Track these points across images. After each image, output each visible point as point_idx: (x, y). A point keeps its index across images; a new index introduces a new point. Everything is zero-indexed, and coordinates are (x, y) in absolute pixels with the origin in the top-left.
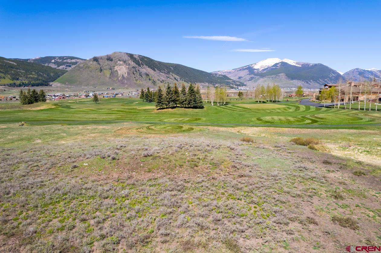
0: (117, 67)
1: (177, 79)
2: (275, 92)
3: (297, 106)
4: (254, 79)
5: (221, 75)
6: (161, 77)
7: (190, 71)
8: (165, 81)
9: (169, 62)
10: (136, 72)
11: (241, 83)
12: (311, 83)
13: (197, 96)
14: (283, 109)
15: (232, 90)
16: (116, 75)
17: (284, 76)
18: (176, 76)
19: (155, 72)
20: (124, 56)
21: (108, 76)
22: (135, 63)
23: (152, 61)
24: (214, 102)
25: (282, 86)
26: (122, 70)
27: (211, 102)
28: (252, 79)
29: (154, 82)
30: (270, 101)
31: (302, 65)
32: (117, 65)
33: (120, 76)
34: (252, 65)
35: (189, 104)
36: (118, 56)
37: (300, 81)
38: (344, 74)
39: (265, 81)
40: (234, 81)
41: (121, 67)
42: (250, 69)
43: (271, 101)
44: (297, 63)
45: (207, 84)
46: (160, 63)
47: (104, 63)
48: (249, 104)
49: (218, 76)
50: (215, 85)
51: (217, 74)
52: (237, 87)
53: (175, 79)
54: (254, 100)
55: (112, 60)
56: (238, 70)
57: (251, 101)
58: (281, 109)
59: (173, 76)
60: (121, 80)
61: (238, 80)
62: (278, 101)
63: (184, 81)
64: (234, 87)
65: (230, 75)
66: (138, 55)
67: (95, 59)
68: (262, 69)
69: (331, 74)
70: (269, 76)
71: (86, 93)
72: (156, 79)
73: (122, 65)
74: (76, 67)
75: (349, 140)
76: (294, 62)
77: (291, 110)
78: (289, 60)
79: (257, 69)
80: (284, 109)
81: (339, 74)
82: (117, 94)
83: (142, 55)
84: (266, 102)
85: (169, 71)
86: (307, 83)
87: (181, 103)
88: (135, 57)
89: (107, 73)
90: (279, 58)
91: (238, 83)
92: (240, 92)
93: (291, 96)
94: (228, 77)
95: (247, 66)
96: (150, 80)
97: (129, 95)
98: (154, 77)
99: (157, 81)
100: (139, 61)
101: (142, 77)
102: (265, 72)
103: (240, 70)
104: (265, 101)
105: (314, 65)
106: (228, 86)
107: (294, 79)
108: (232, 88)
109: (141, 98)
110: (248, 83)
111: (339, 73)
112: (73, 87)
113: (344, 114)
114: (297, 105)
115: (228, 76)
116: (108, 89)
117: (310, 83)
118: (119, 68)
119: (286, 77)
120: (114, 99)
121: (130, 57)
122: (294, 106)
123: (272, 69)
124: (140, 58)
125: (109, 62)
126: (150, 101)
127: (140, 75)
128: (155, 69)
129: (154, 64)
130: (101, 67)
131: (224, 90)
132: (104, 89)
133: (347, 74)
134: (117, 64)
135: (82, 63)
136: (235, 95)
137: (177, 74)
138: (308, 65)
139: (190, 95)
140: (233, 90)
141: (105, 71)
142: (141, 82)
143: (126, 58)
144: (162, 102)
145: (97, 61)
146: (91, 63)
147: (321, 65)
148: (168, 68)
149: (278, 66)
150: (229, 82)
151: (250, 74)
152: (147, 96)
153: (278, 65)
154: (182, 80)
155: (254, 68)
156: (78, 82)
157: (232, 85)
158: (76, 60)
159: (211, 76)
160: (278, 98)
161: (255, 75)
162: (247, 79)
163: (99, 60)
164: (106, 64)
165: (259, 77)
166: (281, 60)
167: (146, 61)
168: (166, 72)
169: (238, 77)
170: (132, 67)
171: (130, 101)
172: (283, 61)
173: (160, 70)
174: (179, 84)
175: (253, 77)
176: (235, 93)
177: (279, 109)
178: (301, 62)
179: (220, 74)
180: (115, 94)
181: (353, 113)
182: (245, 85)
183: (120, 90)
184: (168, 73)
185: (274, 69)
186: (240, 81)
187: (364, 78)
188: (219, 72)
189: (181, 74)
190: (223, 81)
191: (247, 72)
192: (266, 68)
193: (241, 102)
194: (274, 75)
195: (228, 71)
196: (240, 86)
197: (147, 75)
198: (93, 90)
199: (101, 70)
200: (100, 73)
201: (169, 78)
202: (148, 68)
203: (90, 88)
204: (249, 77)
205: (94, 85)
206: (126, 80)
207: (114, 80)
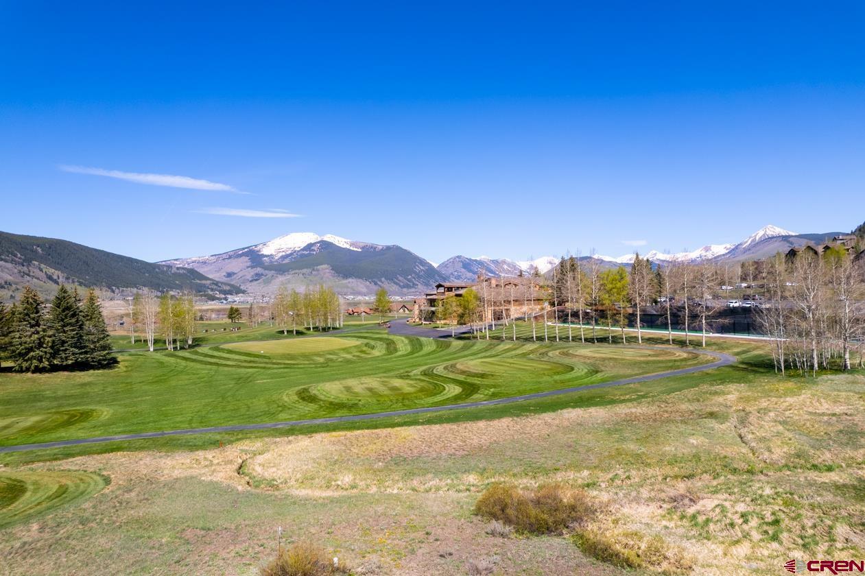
1: (55, 277)
2: (325, 304)
3: (388, 339)
4: (264, 278)
5: (183, 269)
7: (97, 258)
11: (232, 286)
14: (355, 350)
15: (211, 305)
17: (328, 271)
18: (50, 271)
28: (257, 277)
30: (313, 328)
31: (363, 248)
34: (256, 246)
37: (360, 280)
38: (439, 266)
39: (289, 282)
40: (216, 283)
42: (253, 256)
43: (316, 329)
44: (352, 244)
48: (261, 340)
49: (174, 270)
50: (167, 292)
51: (171, 267)
52: (223, 296)
53: (50, 278)
54: (273, 328)
56: (224, 256)
57: (263, 331)
58: (351, 351)
59: (42, 269)
61: (225, 280)
62: (333, 328)
63: (76, 283)
64: (218, 296)
68: (280, 254)
69: (419, 267)
70: (297, 271)
76: (346, 240)
77: (376, 353)
78: (336, 237)
79: (269, 256)
80: (360, 350)
84: (304, 331)
85: (28, 256)
86: (376, 284)
91: (228, 288)
92: (232, 308)
93: (354, 313)
94: (201, 272)
95: (246, 248)
102: (287, 261)
103: (230, 257)
104: (301, 328)
105: (385, 248)
106: (201, 296)
107: (350, 277)
108: (213, 298)
110: (250, 287)
111: (431, 265)
114: (385, 336)
115: (202, 270)
117: (380, 283)
119: (334, 272)
122: (380, 339)
123: (302, 256)
131: (186, 306)
133: (444, 265)
136: (221, 316)
137: (57, 265)
138: (373, 247)
140: (215, 305)
147: (398, 248)
148: (25, 248)
149: (314, 250)
150: (204, 285)
151: (252, 267)
153: (315, 248)
154: (70, 281)
155: (262, 253)
157: (211, 293)
159: (157, 270)
160: (334, 320)
161: (265, 269)
162: (248, 278)
165: (273, 272)
166: (320, 236)
169: (225, 274)
172: (324, 239)
175: (260, 272)
176: (218, 311)
177: (346, 350)
178: (360, 242)
179: (179, 266)
182: (244, 292)
184: (27, 262)
185: (306, 256)
186: (232, 283)
187: (471, 274)
188: (178, 263)
189: (68, 266)
190: (188, 282)
191: (247, 262)
192: (288, 253)
193: (238, 337)
194: (307, 268)
195: (200, 259)
196: (232, 295)
201: (29, 275)
204: (252, 272)
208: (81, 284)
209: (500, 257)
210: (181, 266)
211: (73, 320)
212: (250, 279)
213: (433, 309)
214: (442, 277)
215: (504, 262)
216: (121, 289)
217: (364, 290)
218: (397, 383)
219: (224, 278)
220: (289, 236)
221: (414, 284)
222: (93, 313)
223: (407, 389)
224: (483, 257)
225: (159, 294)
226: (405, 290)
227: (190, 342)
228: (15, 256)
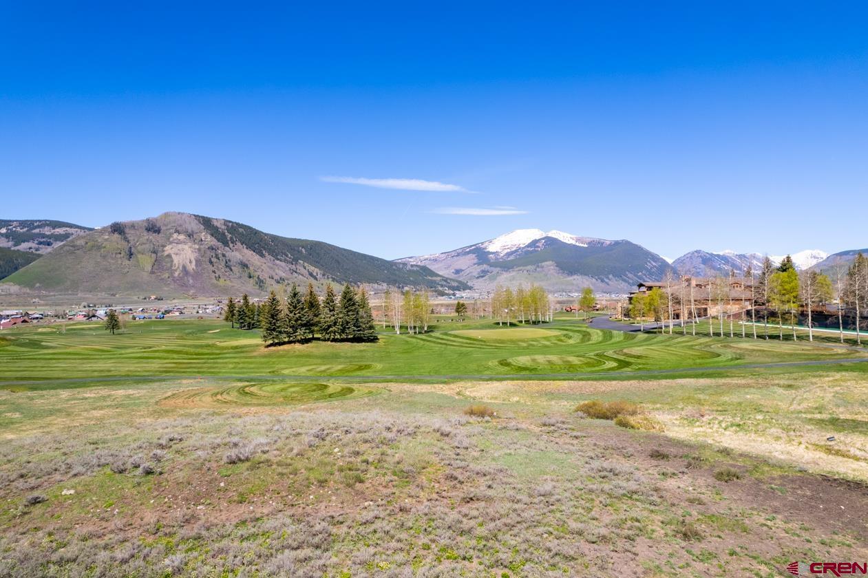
0: (172, 248)
1: (315, 274)
2: (535, 301)
3: (584, 332)
4: (489, 274)
5: (417, 266)
6: (277, 271)
7: (346, 257)
8: (288, 280)
9: (298, 238)
10: (218, 259)
11: (460, 282)
12: (610, 283)
13: (361, 312)
14: (555, 339)
15: (441, 300)
16: (169, 265)
17: (552, 267)
18: (312, 268)
19: (263, 260)
20: (190, 223)
21: (148, 268)
22: (215, 237)
23: (256, 233)
24: (401, 327)
25: (551, 288)
26: (183, 254)
27: (393, 327)
28: (483, 274)
29: (260, 283)
30: (525, 321)
31: (589, 243)
32: (171, 243)
33: (178, 267)
34: (482, 243)
35: (343, 331)
36: (174, 222)
37: (587, 277)
38: (674, 262)
39: (513, 278)
40: (446, 280)
41: (180, 246)
42: (480, 253)
43: (527, 322)
44: (578, 240)
45: (385, 286)
46: (275, 238)
47: (140, 237)
48: (481, 329)
49: (409, 267)
50: (403, 287)
51: (406, 264)
52: (452, 292)
53: (311, 274)
54: (491, 320)
55: (158, 231)
56: (453, 254)
57: (483, 322)
58: (550, 339)
59: (305, 267)
60: (180, 278)
61: (453, 276)
62: (543, 322)
63: (331, 279)
64: (446, 292)
65: (436, 266)
66: (223, 221)
67: (117, 229)
68: (506, 251)
69: (650, 263)
70: (521, 268)
71: (87, 309)
72: (266, 276)
73: (185, 243)
74: (64, 245)
75: (699, 402)
76: (572, 236)
77: (571, 342)
78: (561, 233)
79: (494, 253)
80: (558, 339)
81: (664, 261)
82: (167, 312)
83: (233, 221)
84: (518, 323)
85: (296, 256)
86: (602, 281)
87: (324, 329)
88: (216, 224)
89: (146, 261)
90: (541, 228)
91: (455, 284)
92: (459, 303)
94: (432, 269)
95: (473, 246)
96: (250, 277)
97: (198, 312)
98: (260, 270)
99: (268, 279)
100: (224, 234)
101: (231, 270)
102: (512, 258)
103: (458, 255)
104: (514, 321)
105: (613, 243)
106: (433, 291)
107: (575, 274)
108: (442, 294)
109: (227, 319)
110: (477, 284)
111: (665, 261)
112: (55, 295)
113: (683, 347)
114: (584, 329)
115: (433, 267)
116: (145, 299)
117: (607, 281)
118: (175, 250)
119: (558, 268)
120: (162, 322)
121: (204, 224)
122: (579, 332)
123: (527, 253)
124: (228, 226)
125: (152, 236)
126: (249, 327)
127: (227, 266)
128: (264, 252)
129: (261, 241)
130: (130, 248)
131: (423, 300)
132: (135, 298)
133: (680, 261)
134: (171, 239)
135: (83, 237)
136: (450, 311)
137: (316, 263)
138: (600, 243)
139: (344, 311)
140: (444, 300)
141: (139, 256)
142: (228, 282)
143: (194, 226)
144: (278, 327)
145: (120, 234)
146: (106, 237)
147: (628, 243)
148: (294, 250)
149: (539, 247)
150: (435, 282)
151: (479, 264)
152: (242, 314)
153: (540, 244)
154: (326, 277)
155: (488, 250)
156: (69, 283)
157: (441, 289)
158: (68, 229)
159: (394, 267)
160: (544, 315)
161: (491, 266)
162: (475, 274)
163: (127, 230)
164: (143, 239)
165: (499, 269)
166: (545, 232)
167: (242, 234)
168: (290, 258)
169: (453, 270)
170: (209, 248)
171: (200, 328)
172: (549, 236)
173: (275, 254)
174: (320, 285)
175: (486, 270)
176: (448, 306)
177: (546, 338)
178: (586, 238)
179: (413, 263)
180: (163, 310)
181: (701, 344)
182: (470, 288)
183: (174, 301)
184: (295, 261)
185: (531, 252)
186: (460, 279)
187: (712, 271)
188: (412, 260)
189: (324, 264)
190: (421, 278)
191: (474, 259)
192: (512, 250)
193: (463, 326)
194: (532, 265)
195: (432, 257)
196: (460, 291)
197: (244, 266)
198: (107, 301)
199: (131, 254)
200: (127, 262)
201: (296, 272)
202: (246, 251)
203: (99, 297)
204: (479, 269)
205: (110, 289)
206: (193, 276)
207: (163, 277)
208: (334, 280)
210: (415, 263)
212: (477, 276)
214: (677, 274)
219: (453, 275)
220: (514, 233)
224: (727, 251)
228: (287, 256)
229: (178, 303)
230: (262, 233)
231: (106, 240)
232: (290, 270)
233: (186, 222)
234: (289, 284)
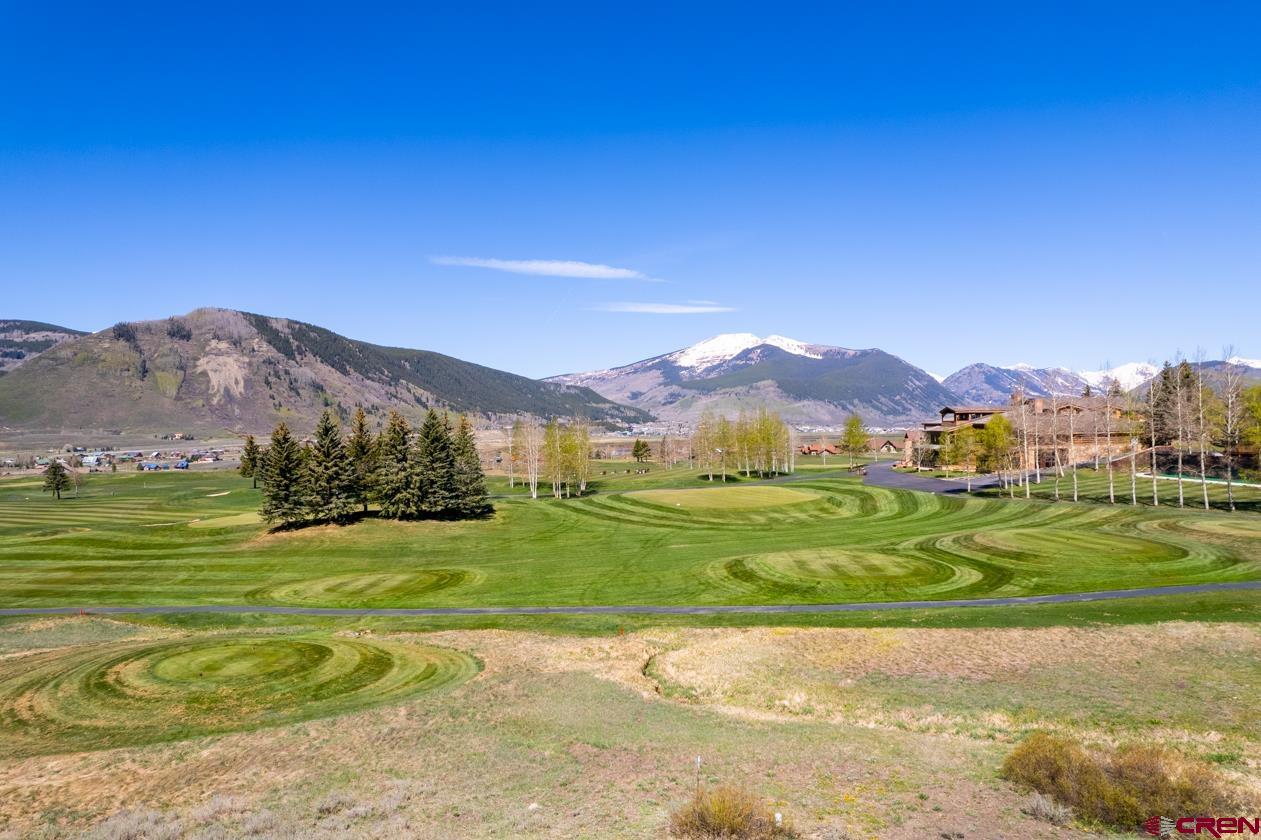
0: (208, 363)
1: (424, 400)
2: (767, 438)
3: (862, 493)
4: (681, 399)
5: (575, 387)
7: (469, 373)
8: (383, 408)
9: (399, 346)
10: (279, 378)
11: (638, 411)
12: (855, 410)
14: (813, 507)
15: (611, 437)
16: (203, 387)
17: (772, 389)
18: (419, 392)
19: (347, 379)
20: (236, 325)
21: (173, 392)
22: (274, 346)
23: (336, 339)
24: (540, 486)
26: (225, 371)
27: (527, 485)
28: (672, 399)
30: (751, 473)
31: (825, 354)
32: (207, 354)
33: (218, 391)
34: (671, 354)
35: (423, 499)
36: (213, 323)
37: (821, 403)
38: (945, 381)
39: (717, 405)
40: (618, 407)
41: (221, 359)
42: (667, 369)
43: (754, 474)
44: (808, 349)
45: (527, 417)
46: (364, 347)
47: (159, 345)
48: (677, 487)
49: (563, 389)
50: (554, 419)
51: (560, 385)
52: (627, 425)
53: (418, 400)
54: (694, 471)
55: (187, 337)
56: (628, 370)
57: (681, 474)
58: (805, 507)
59: (410, 390)
60: (221, 407)
61: (629, 402)
62: (780, 474)
63: (448, 408)
64: (619, 425)
65: (603, 388)
66: (285, 323)
67: (124, 332)
68: (705, 366)
69: (912, 381)
70: (727, 390)
72: (351, 403)
73: (228, 354)
74: (42, 358)
76: (799, 344)
77: (845, 512)
78: (784, 339)
79: (687, 368)
80: (819, 507)
81: (932, 380)
82: (195, 458)
83: (302, 321)
84: (738, 476)
85: (395, 373)
86: (844, 408)
87: (386, 497)
88: (275, 325)
89: (169, 382)
90: (757, 335)
91: (632, 414)
92: (638, 442)
93: (810, 453)
94: (598, 392)
95: (658, 358)
96: (327, 405)
98: (341, 394)
100: (288, 341)
101: (298, 394)
102: (713, 375)
103: (636, 371)
104: (733, 473)
105: (859, 353)
106: (598, 424)
107: (805, 398)
108: (613, 428)
109: (243, 473)
110: (663, 413)
111: (933, 378)
114: (859, 488)
115: (599, 390)
116: (166, 438)
117: (851, 407)
118: (213, 365)
119: (780, 391)
121: (256, 326)
122: (851, 492)
123: (735, 367)
124: (293, 329)
125: (178, 345)
127: (292, 389)
128: (348, 368)
129: (343, 351)
130: (144, 361)
131: (578, 439)
132: (151, 437)
133: (954, 379)
134: (207, 349)
135: (71, 346)
136: (623, 453)
137: (425, 384)
138: (841, 353)
140: (616, 437)
142: (294, 412)
143: (243, 329)
144: (294, 494)
145: (128, 340)
146: (107, 345)
147: (880, 353)
148: (393, 363)
149: (752, 359)
150: (602, 410)
151: (666, 384)
153: (753, 356)
154: (440, 404)
155: (679, 364)
157: (610, 420)
158: (49, 333)
159: (542, 389)
160: (781, 461)
161: (684, 388)
162: (659, 399)
163: (139, 336)
164: (165, 349)
165: (694, 391)
166: (762, 338)
167: (314, 341)
168: (387, 376)
169: (629, 394)
170: (264, 362)
172: (767, 343)
173: (364, 370)
175: (677, 393)
176: (621, 445)
177: (798, 506)
178: (821, 346)
179: (569, 384)
180: (189, 456)
182: (654, 420)
183: (212, 442)
184: (395, 380)
185: (741, 367)
186: (639, 407)
187: (1000, 393)
188: (568, 379)
189: (437, 385)
190: (581, 405)
191: (658, 377)
192: (715, 364)
193: (646, 482)
194: (741, 385)
195: (597, 374)
196: (638, 423)
197: (318, 388)
198: (106, 442)
199: (145, 371)
200: (139, 383)
201: (396, 397)
202: (320, 365)
203: (94, 435)
204: (666, 391)
205: (112, 423)
206: (239, 404)
207: (194, 405)
208: (452, 408)
209: (1050, 367)
210: (572, 383)
211: (443, 455)
212: (663, 402)
213: (936, 447)
214: (952, 398)
215: (1057, 373)
216: (498, 415)
217: (827, 418)
218: (877, 559)
219: (628, 400)
220: (716, 339)
221: (904, 408)
222: (466, 446)
223: (893, 571)
224: (1020, 365)
225: (544, 422)
226: (890, 417)
227: (583, 488)
228: (383, 373)
229: (216, 444)
230: (344, 338)
231: (106, 350)
232: (387, 393)
233: (229, 323)
234: (385, 415)
